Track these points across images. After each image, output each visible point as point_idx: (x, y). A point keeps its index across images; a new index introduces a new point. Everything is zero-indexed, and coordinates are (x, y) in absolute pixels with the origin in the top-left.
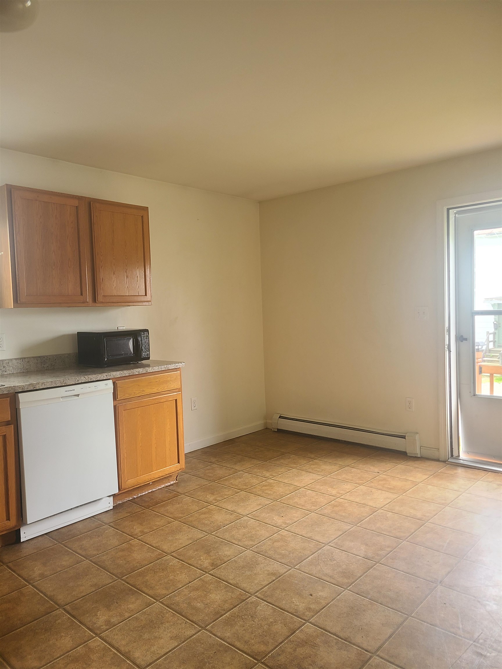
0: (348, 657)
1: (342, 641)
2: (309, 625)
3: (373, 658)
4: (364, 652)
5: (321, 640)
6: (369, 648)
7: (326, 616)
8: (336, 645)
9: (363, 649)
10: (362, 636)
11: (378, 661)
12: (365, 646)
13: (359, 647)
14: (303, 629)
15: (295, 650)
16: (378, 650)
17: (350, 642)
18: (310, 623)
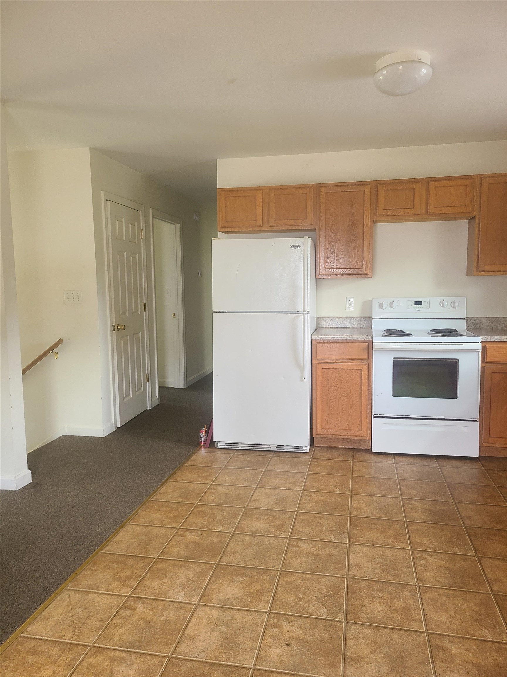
0: (218, 596)
1: (228, 607)
2: (266, 610)
3: (197, 602)
4: (206, 603)
5: (247, 601)
6: (203, 608)
7: (256, 625)
8: (232, 601)
9: (208, 606)
10: (213, 617)
11: (192, 601)
12: (207, 609)
13: (213, 606)
14: (268, 604)
15: (262, 586)
16: (195, 609)
17: (222, 607)
18: (266, 612)
